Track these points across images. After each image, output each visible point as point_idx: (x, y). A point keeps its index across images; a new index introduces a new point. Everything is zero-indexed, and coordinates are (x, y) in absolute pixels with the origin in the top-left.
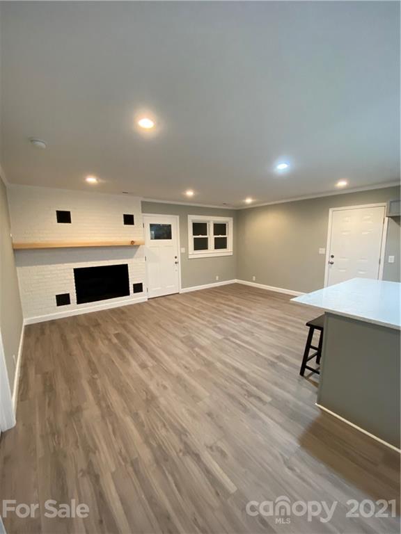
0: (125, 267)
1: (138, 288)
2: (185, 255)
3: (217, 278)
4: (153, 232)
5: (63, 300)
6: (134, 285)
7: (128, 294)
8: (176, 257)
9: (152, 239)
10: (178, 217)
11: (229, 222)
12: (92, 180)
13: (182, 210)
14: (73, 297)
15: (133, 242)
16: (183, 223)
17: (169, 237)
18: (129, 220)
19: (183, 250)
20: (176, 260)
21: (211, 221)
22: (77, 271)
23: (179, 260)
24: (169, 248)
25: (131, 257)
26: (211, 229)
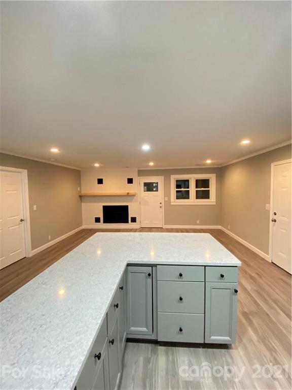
0: (127, 207)
1: (134, 220)
2: (167, 203)
3: (198, 222)
4: (146, 187)
5: (97, 220)
6: (132, 218)
7: (128, 222)
8: (161, 203)
9: (145, 191)
10: (163, 177)
11: (212, 178)
12: (97, 165)
14: (102, 220)
15: (128, 193)
16: (168, 181)
17: (156, 190)
18: (130, 181)
19: (166, 199)
20: (161, 205)
21: (193, 178)
22: (104, 207)
23: (163, 205)
24: (156, 197)
25: (130, 201)
26: (192, 185)
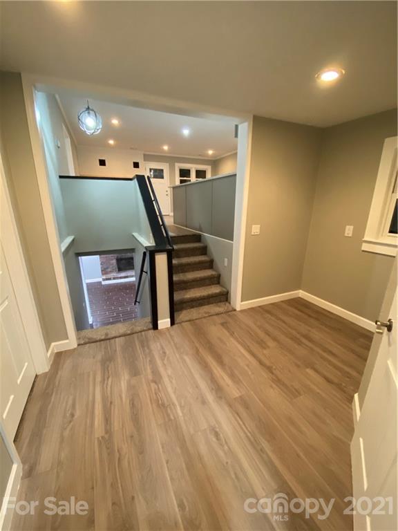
10: (168, 164)
11: (208, 169)
13: (171, 160)
16: (172, 168)
17: (162, 177)
18: (136, 165)
21: (193, 168)
23: (169, 193)
24: (162, 185)
26: (193, 174)
